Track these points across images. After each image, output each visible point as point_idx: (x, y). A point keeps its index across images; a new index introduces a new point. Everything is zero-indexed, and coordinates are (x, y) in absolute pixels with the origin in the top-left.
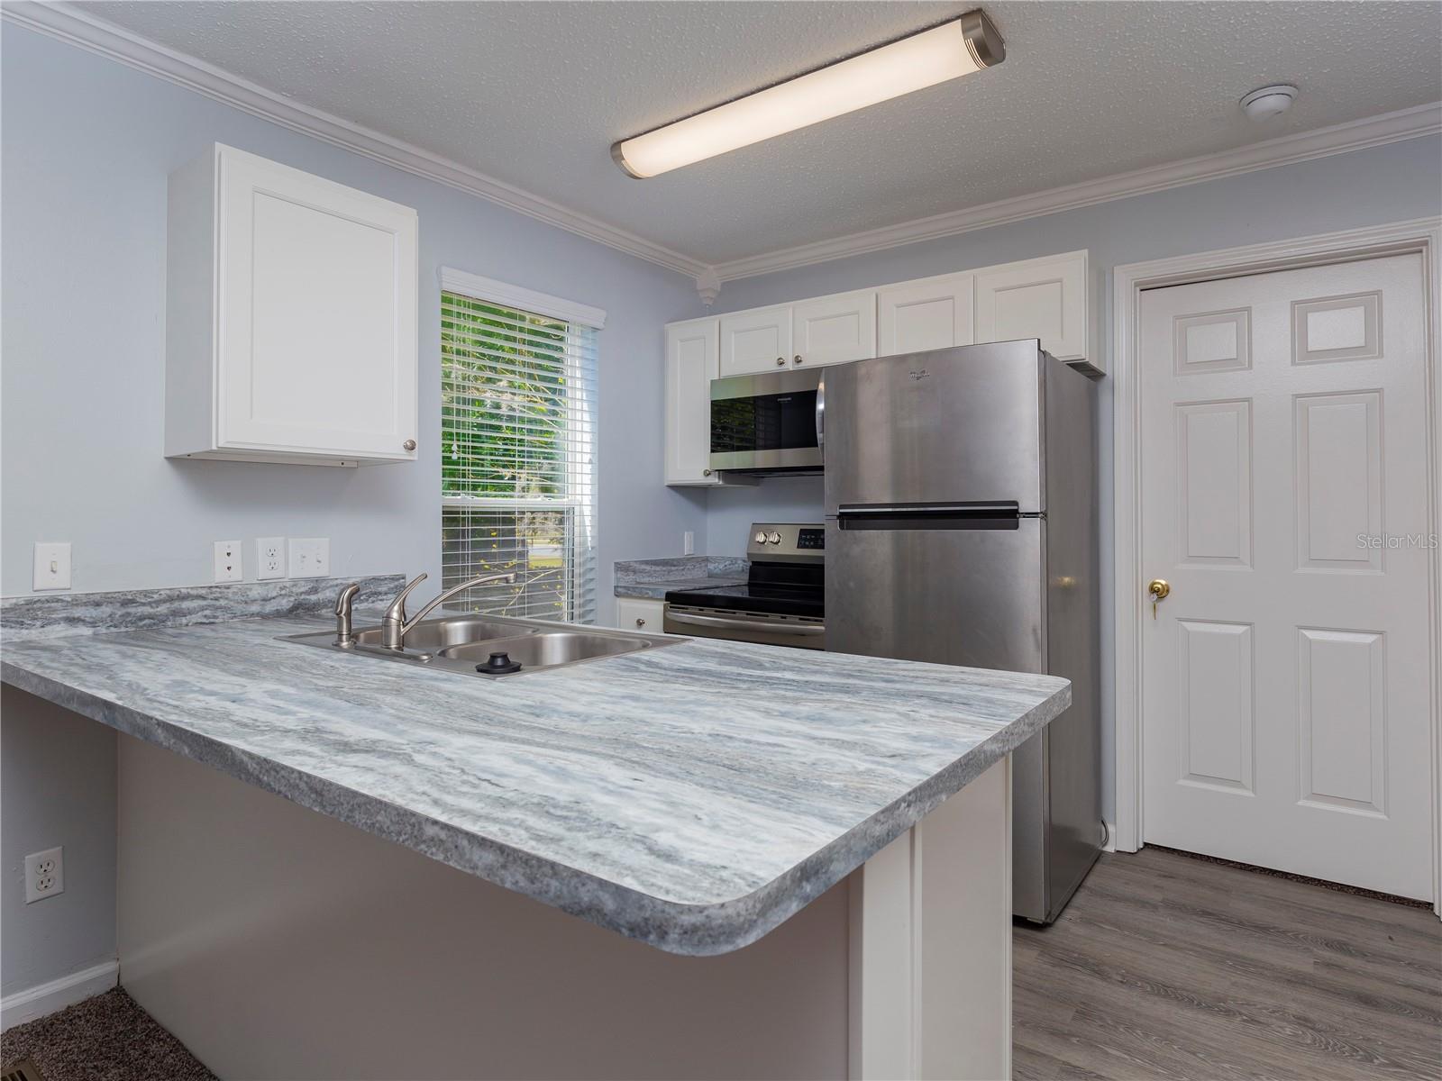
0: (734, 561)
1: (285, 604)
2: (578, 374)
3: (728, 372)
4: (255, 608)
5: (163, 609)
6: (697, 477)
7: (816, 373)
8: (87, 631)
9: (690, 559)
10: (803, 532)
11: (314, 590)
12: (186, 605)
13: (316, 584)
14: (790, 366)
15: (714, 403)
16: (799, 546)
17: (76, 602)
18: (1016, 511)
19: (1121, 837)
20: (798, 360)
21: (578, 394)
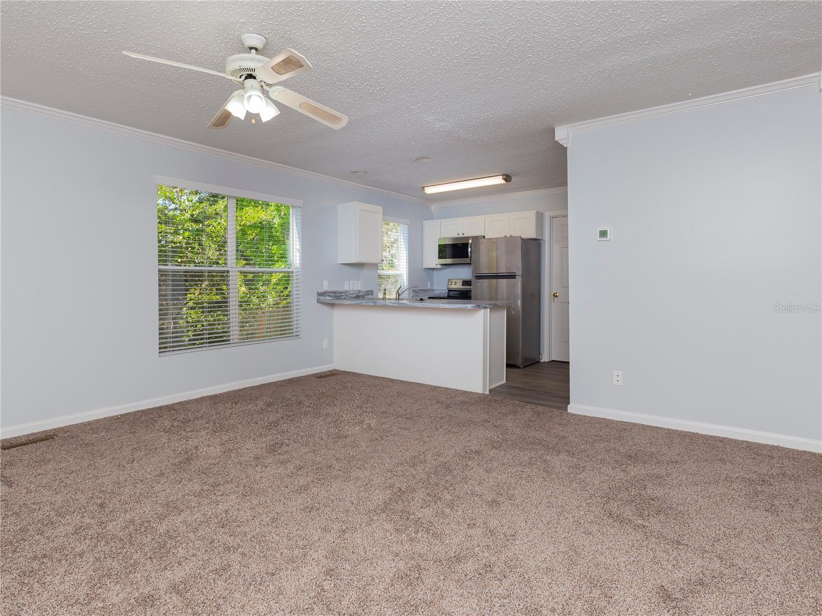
0: (442, 290)
1: (355, 295)
2: (402, 240)
3: (443, 236)
4: (351, 296)
5: (339, 295)
6: (434, 266)
7: (468, 238)
8: (331, 298)
9: (430, 290)
10: (463, 281)
11: (359, 293)
12: (343, 294)
13: (360, 291)
14: (461, 236)
15: (440, 246)
16: (462, 285)
17: (329, 293)
18: (515, 275)
19: (545, 358)
20: (463, 234)
21: (402, 243)
